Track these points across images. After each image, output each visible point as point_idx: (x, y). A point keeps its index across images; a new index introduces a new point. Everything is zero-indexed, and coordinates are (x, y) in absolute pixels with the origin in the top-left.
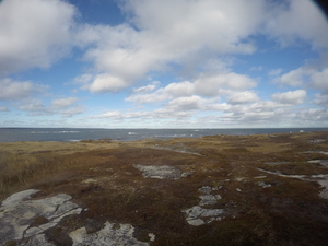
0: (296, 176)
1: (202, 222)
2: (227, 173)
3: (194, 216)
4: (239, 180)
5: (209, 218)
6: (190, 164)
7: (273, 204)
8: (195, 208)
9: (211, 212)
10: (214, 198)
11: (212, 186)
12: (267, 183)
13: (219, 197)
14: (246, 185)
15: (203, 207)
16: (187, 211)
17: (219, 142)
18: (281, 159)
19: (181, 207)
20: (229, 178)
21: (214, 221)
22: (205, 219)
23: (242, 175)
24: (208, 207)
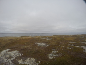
0: (77, 46)
1: (53, 58)
2: (59, 45)
3: (51, 56)
4: (62, 47)
5: (54, 57)
6: (49, 42)
7: (71, 53)
8: (51, 54)
9: (55, 55)
10: (56, 52)
11: (55, 49)
12: (70, 48)
13: (57, 51)
14: (64, 48)
15: (53, 54)
16: (49, 55)
17: (57, 37)
18: (73, 42)
19: (47, 54)
20: (60, 46)
21: (56, 58)
22: (53, 57)
23: (63, 46)
24: (54, 54)
